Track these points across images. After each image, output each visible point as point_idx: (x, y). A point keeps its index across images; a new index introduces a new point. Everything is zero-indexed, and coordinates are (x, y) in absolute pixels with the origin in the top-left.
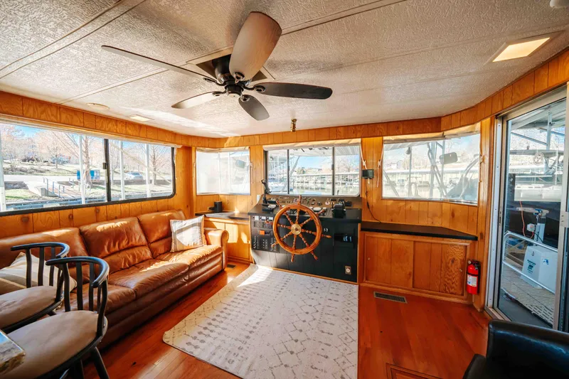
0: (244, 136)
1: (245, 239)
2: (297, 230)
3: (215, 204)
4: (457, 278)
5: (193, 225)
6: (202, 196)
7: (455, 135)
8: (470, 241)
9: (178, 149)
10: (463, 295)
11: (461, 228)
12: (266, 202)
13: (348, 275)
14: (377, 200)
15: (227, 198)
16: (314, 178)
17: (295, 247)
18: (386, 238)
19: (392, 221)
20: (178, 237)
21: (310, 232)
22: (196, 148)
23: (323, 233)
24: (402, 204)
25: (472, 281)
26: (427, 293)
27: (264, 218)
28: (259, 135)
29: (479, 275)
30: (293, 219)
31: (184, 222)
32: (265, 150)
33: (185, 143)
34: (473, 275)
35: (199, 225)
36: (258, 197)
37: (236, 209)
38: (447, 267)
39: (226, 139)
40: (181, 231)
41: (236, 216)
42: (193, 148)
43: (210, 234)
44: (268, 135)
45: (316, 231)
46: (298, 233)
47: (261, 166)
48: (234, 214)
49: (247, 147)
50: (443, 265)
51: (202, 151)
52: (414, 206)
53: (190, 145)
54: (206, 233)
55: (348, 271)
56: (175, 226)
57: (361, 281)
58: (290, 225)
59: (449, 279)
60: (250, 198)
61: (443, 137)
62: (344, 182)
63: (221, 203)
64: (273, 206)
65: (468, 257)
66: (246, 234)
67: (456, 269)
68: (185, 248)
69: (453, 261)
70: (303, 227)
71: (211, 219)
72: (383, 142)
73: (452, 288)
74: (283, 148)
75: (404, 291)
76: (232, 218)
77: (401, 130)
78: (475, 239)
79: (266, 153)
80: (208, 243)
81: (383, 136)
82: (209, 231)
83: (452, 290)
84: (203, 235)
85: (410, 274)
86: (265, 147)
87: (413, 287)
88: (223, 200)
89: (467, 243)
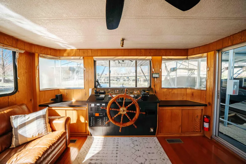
0: (80, 49)
1: (82, 120)
2: (124, 111)
3: (57, 97)
4: (199, 124)
5: (37, 118)
6: (45, 91)
7: (193, 58)
8: (204, 107)
9: (20, 53)
10: (201, 132)
11: (197, 101)
12: (97, 93)
13: (152, 132)
14: (160, 89)
15: (66, 91)
16: (104, 78)
17: (122, 122)
18: (169, 110)
19: (166, 99)
20: (20, 132)
21: (132, 112)
22: (39, 55)
23: (141, 111)
24: (170, 90)
25: (206, 125)
26: (187, 134)
27: (98, 104)
28: (91, 49)
29: (209, 122)
30: (121, 104)
31: (27, 116)
32: (95, 60)
33: (28, 49)
34: (207, 122)
35: (44, 116)
36: (90, 90)
37: (73, 99)
38: (195, 120)
39: (65, 50)
40: (23, 125)
41: (74, 104)
42: (36, 55)
43: (54, 122)
44: (98, 50)
45: (136, 110)
46: (125, 112)
47: (91, 70)
48: (72, 103)
49: (82, 57)
50: (194, 119)
51: (44, 57)
52: (175, 91)
53: (33, 51)
54: (50, 122)
55: (152, 130)
56: (16, 122)
57: (158, 134)
58: (119, 108)
59: (195, 126)
60: (84, 91)
61: (187, 59)
62: (116, 79)
63: (61, 95)
64: (103, 96)
65: (203, 114)
66: (83, 116)
67: (198, 120)
68: (29, 140)
69: (197, 116)
70: (128, 109)
71: (53, 108)
72: (162, 59)
73: (197, 129)
74: (107, 59)
75: (178, 135)
76: (71, 106)
77: (172, 53)
78: (205, 105)
79: (95, 61)
80: (53, 130)
81: (162, 56)
82: (53, 119)
83: (197, 130)
84: (48, 125)
85: (180, 126)
86: (95, 58)
87: (181, 132)
88: (63, 93)
89: (203, 108)
